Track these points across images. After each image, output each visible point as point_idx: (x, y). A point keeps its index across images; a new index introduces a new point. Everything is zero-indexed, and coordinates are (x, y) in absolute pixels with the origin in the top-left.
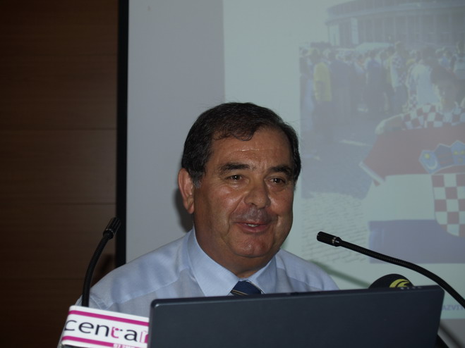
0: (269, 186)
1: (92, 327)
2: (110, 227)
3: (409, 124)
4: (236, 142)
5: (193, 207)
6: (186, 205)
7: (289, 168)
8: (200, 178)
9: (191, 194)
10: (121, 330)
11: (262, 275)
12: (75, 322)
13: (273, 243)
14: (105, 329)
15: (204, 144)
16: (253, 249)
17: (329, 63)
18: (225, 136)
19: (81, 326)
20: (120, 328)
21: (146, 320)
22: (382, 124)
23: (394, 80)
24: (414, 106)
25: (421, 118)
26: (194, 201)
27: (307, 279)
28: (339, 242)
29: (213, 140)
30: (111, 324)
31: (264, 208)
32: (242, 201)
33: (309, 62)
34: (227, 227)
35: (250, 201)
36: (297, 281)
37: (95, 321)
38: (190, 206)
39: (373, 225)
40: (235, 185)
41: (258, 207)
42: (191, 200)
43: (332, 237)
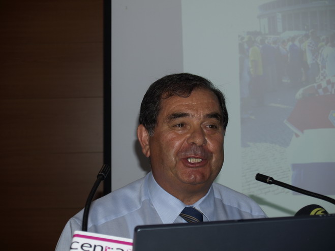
0: (205, 131)
1: (91, 246)
2: (103, 172)
3: (320, 91)
4: (179, 99)
5: (149, 153)
6: (144, 151)
7: (219, 115)
8: (154, 128)
9: (147, 143)
10: (112, 249)
11: (203, 202)
12: (78, 243)
13: (211, 174)
14: (100, 248)
15: (155, 103)
16: (195, 178)
17: (261, 46)
18: (171, 95)
19: (82, 246)
20: (111, 247)
21: (131, 241)
22: (301, 91)
23: (309, 59)
24: (325, 78)
25: (329, 87)
26: (150, 148)
27: (239, 206)
28: (272, 181)
29: (162, 99)
30: (104, 244)
31: (202, 146)
32: (185, 142)
33: (246, 46)
34: (174, 162)
35: (191, 141)
36: (231, 207)
37: (93, 242)
38: (147, 152)
39: (295, 167)
40: (180, 131)
41: (198, 145)
42: (148, 147)
43: (267, 177)
